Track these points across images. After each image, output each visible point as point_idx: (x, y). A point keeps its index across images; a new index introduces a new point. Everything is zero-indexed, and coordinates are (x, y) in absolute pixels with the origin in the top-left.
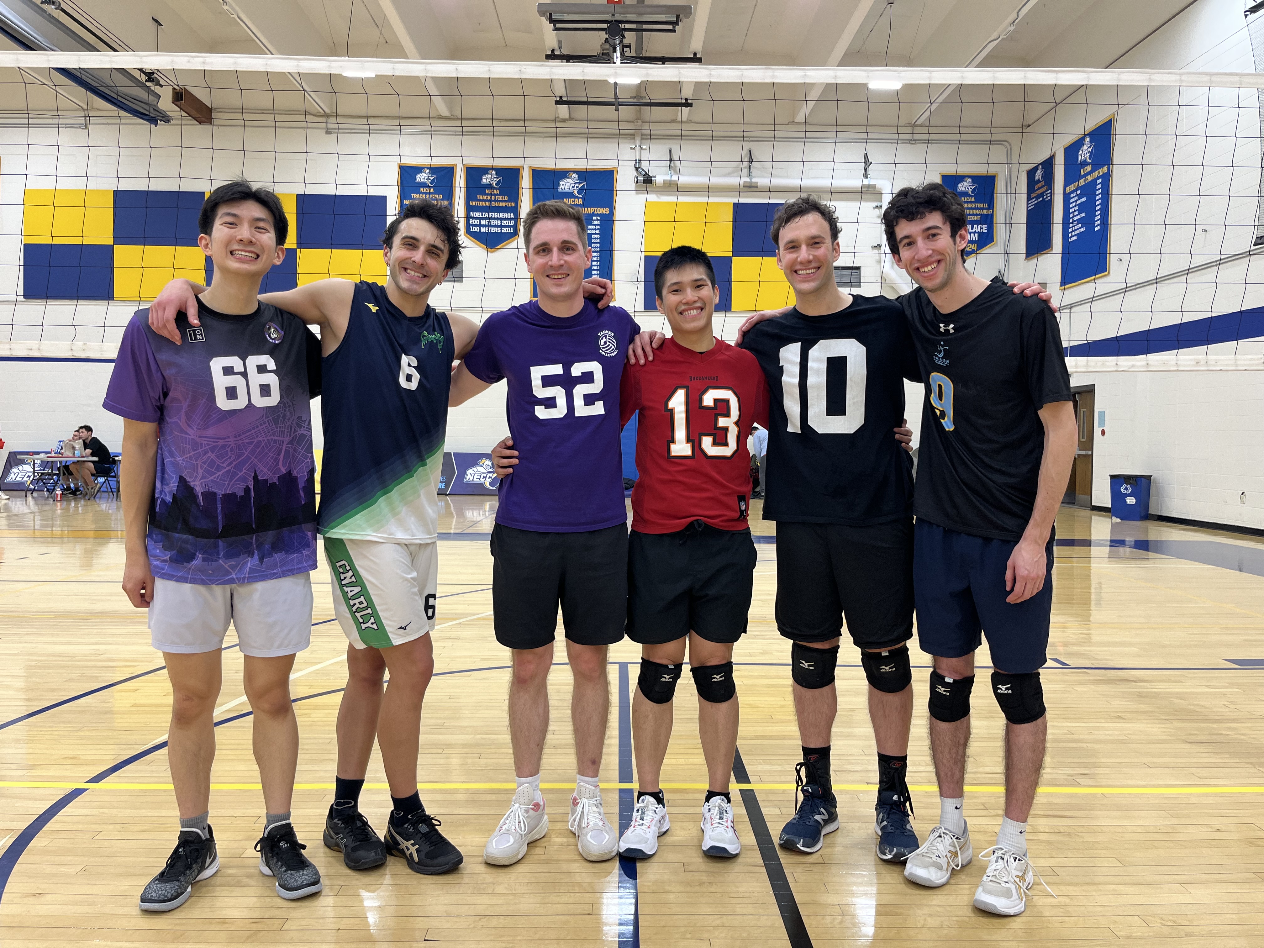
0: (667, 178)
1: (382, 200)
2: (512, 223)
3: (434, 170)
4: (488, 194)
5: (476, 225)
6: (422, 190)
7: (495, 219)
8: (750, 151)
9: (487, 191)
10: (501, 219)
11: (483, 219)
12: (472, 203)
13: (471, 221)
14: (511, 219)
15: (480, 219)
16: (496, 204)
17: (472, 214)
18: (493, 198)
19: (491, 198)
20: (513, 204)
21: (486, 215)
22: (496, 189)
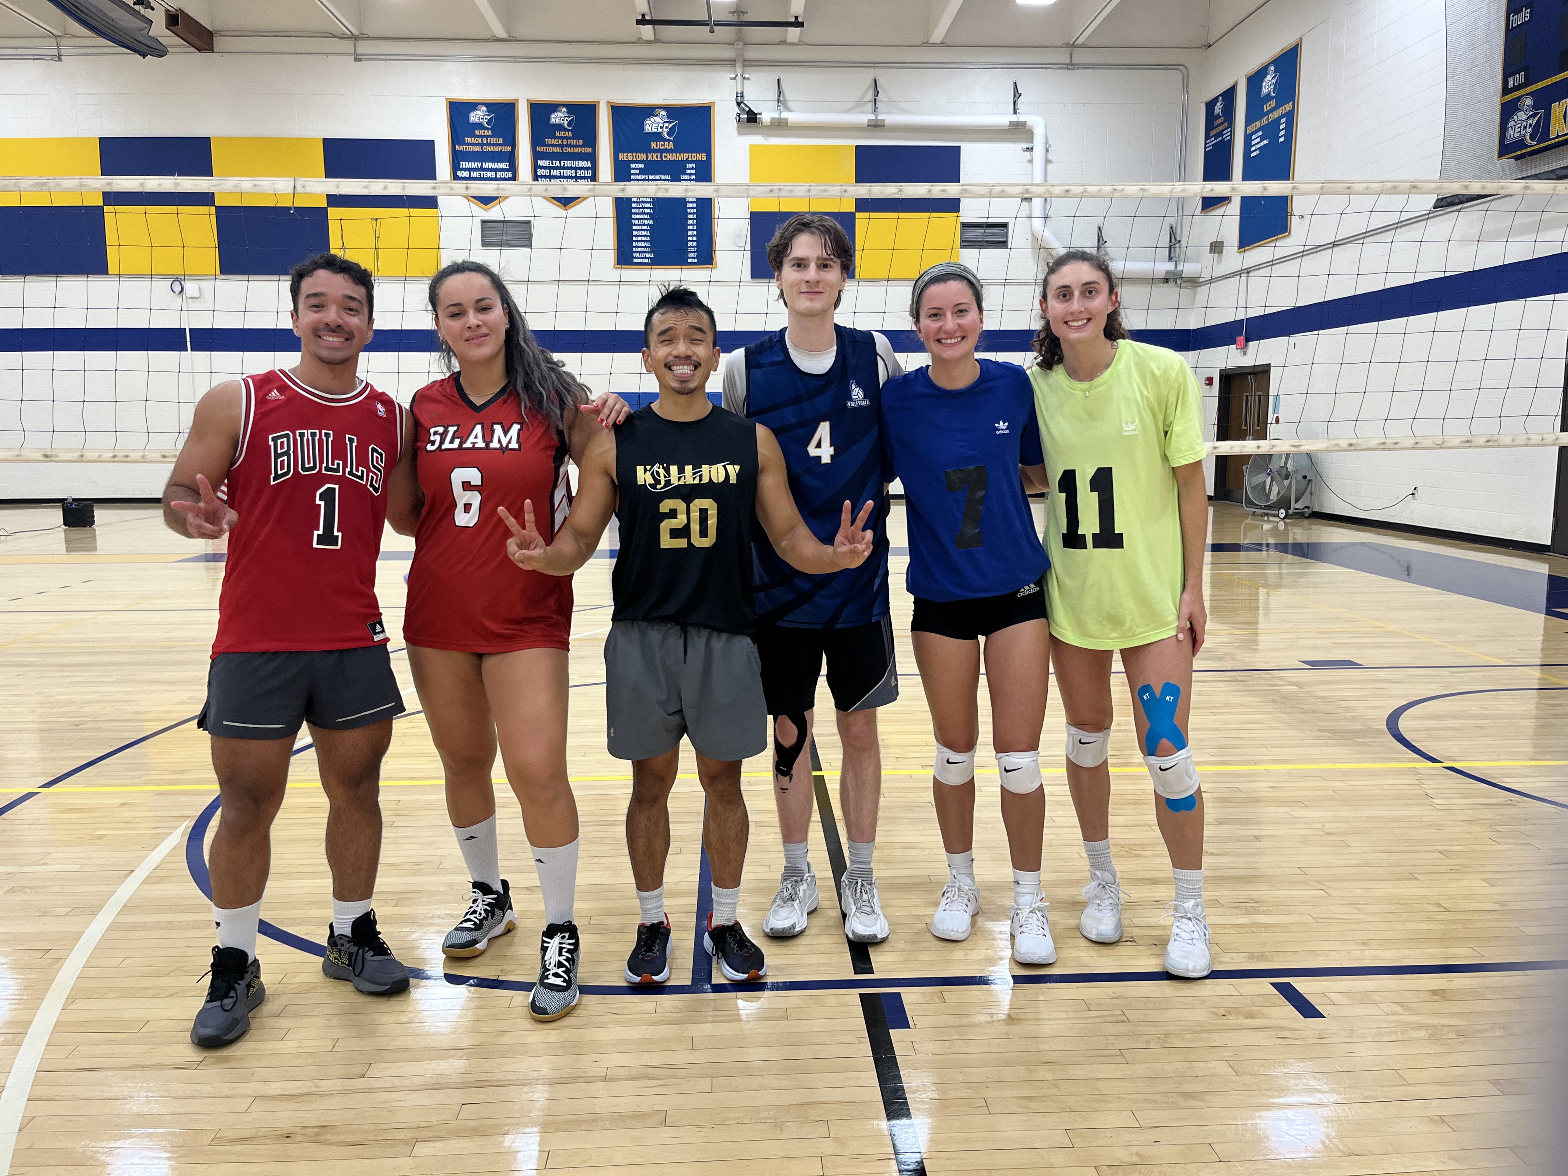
0: (776, 115)
1: (429, 146)
2: (590, 173)
3: (491, 106)
4: (559, 138)
5: (545, 177)
6: (477, 132)
7: (568, 168)
8: (875, 80)
9: (557, 134)
10: (576, 169)
11: (554, 168)
12: (540, 149)
13: (540, 172)
14: (587, 169)
15: (550, 168)
16: (568, 150)
17: (540, 163)
18: (565, 143)
19: (562, 142)
20: (590, 150)
21: (558, 164)
22: (568, 130)
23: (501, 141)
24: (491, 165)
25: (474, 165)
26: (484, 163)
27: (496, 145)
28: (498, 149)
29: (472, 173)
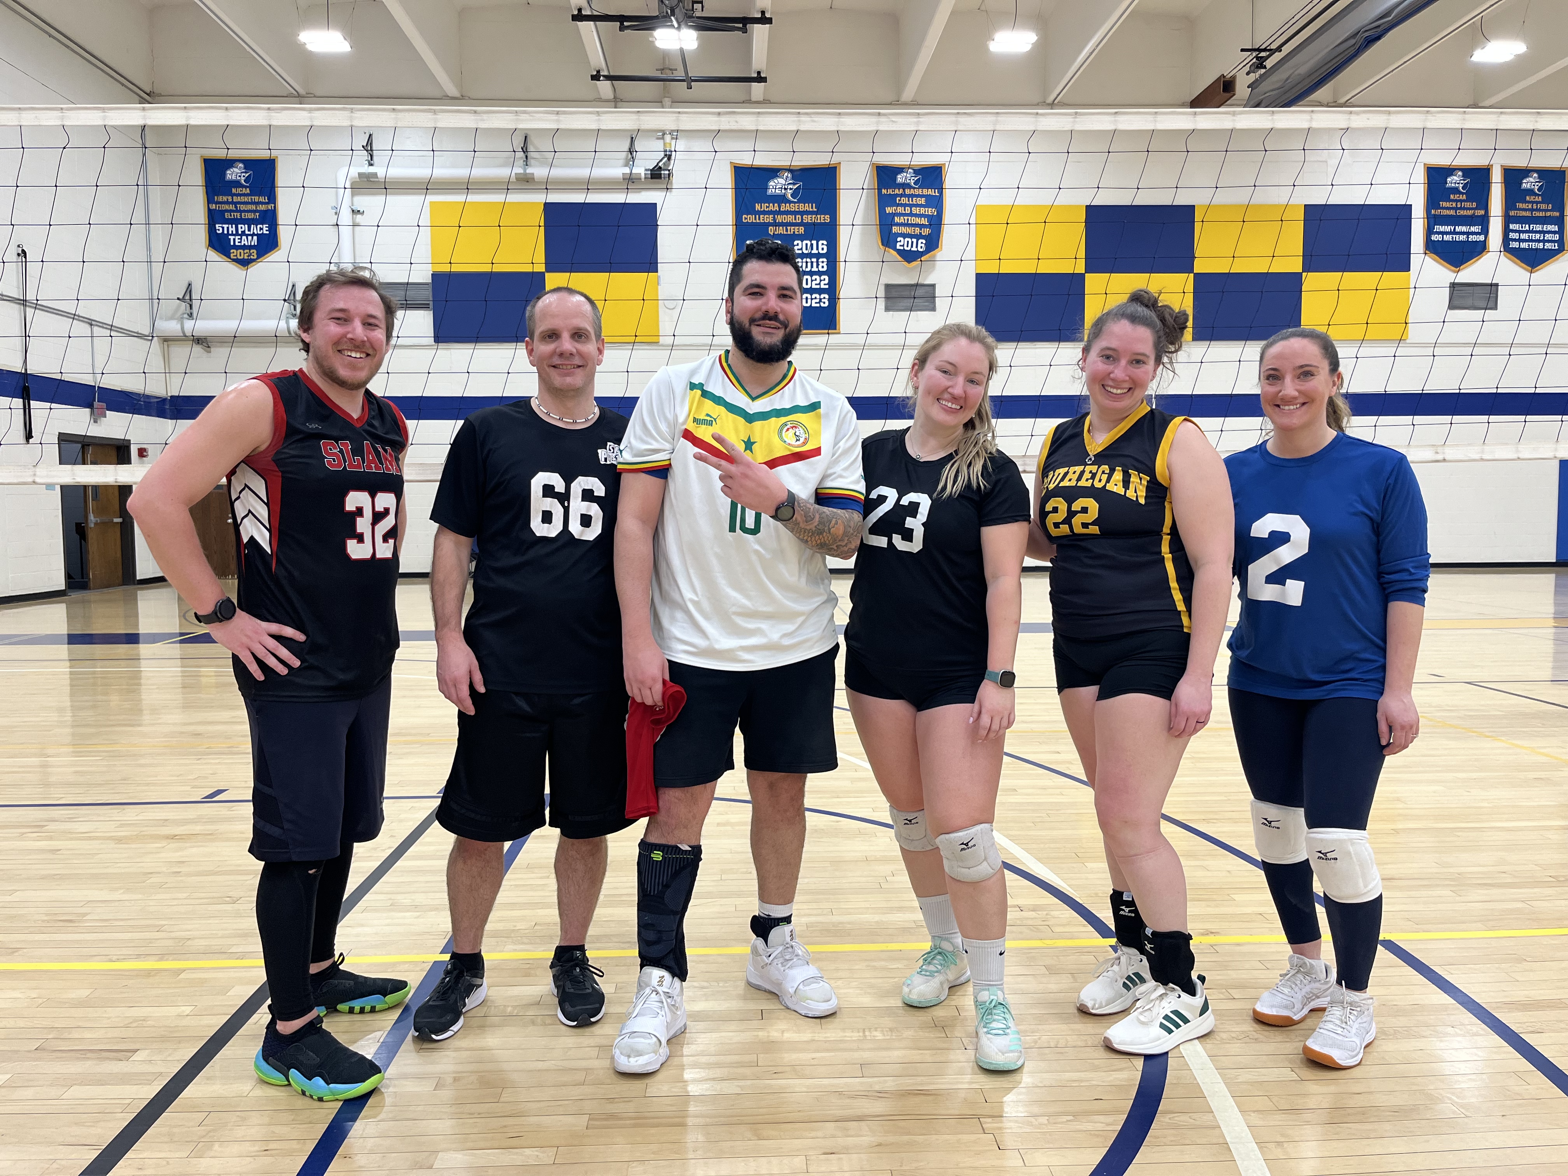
1: (1405, 210)
2: (1557, 237)
3: (1467, 172)
4: (1529, 202)
5: (1515, 240)
6: (1452, 197)
7: (1536, 232)
9: (1528, 198)
10: (1544, 232)
11: (1524, 232)
12: (1512, 213)
13: (1512, 235)
14: (1554, 233)
15: (1520, 232)
16: (1537, 214)
17: (1512, 226)
18: (1535, 207)
19: (1532, 206)
20: (1557, 214)
21: (1527, 228)
22: (1539, 195)
23: (1474, 204)
24: (1464, 229)
25: (1447, 229)
26: (1457, 227)
27: (1470, 209)
28: (1470, 213)
29: (1445, 236)
